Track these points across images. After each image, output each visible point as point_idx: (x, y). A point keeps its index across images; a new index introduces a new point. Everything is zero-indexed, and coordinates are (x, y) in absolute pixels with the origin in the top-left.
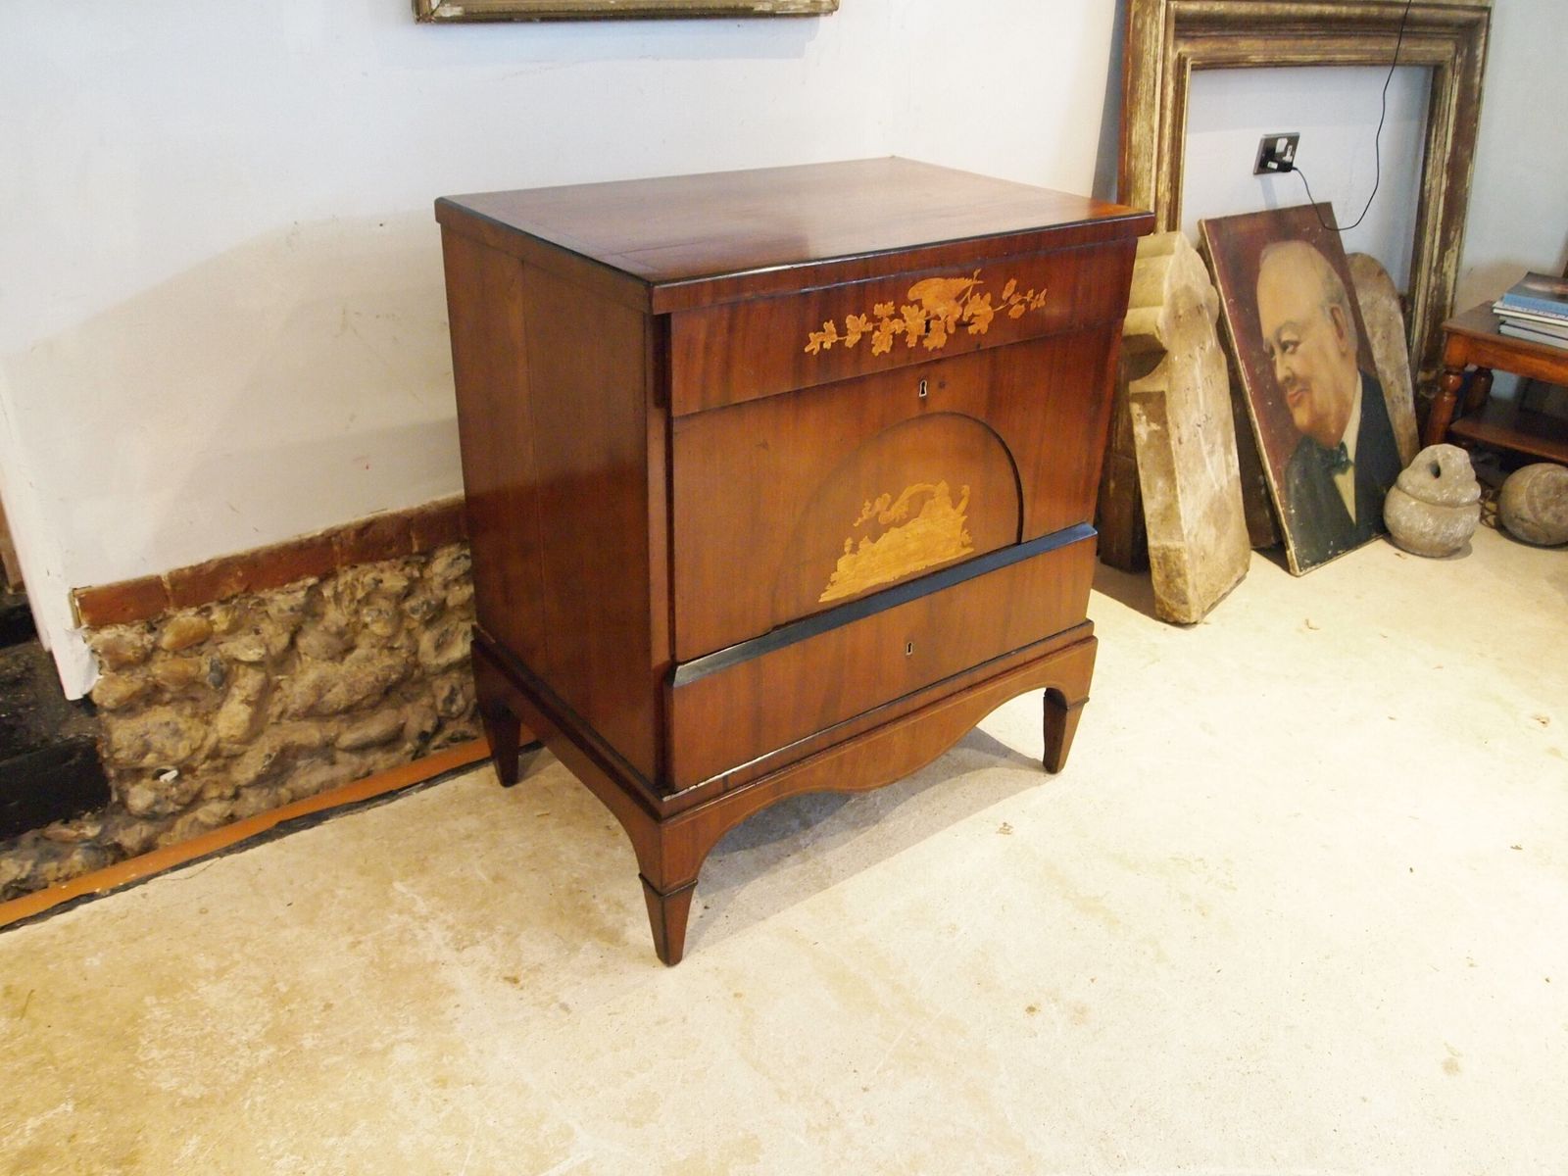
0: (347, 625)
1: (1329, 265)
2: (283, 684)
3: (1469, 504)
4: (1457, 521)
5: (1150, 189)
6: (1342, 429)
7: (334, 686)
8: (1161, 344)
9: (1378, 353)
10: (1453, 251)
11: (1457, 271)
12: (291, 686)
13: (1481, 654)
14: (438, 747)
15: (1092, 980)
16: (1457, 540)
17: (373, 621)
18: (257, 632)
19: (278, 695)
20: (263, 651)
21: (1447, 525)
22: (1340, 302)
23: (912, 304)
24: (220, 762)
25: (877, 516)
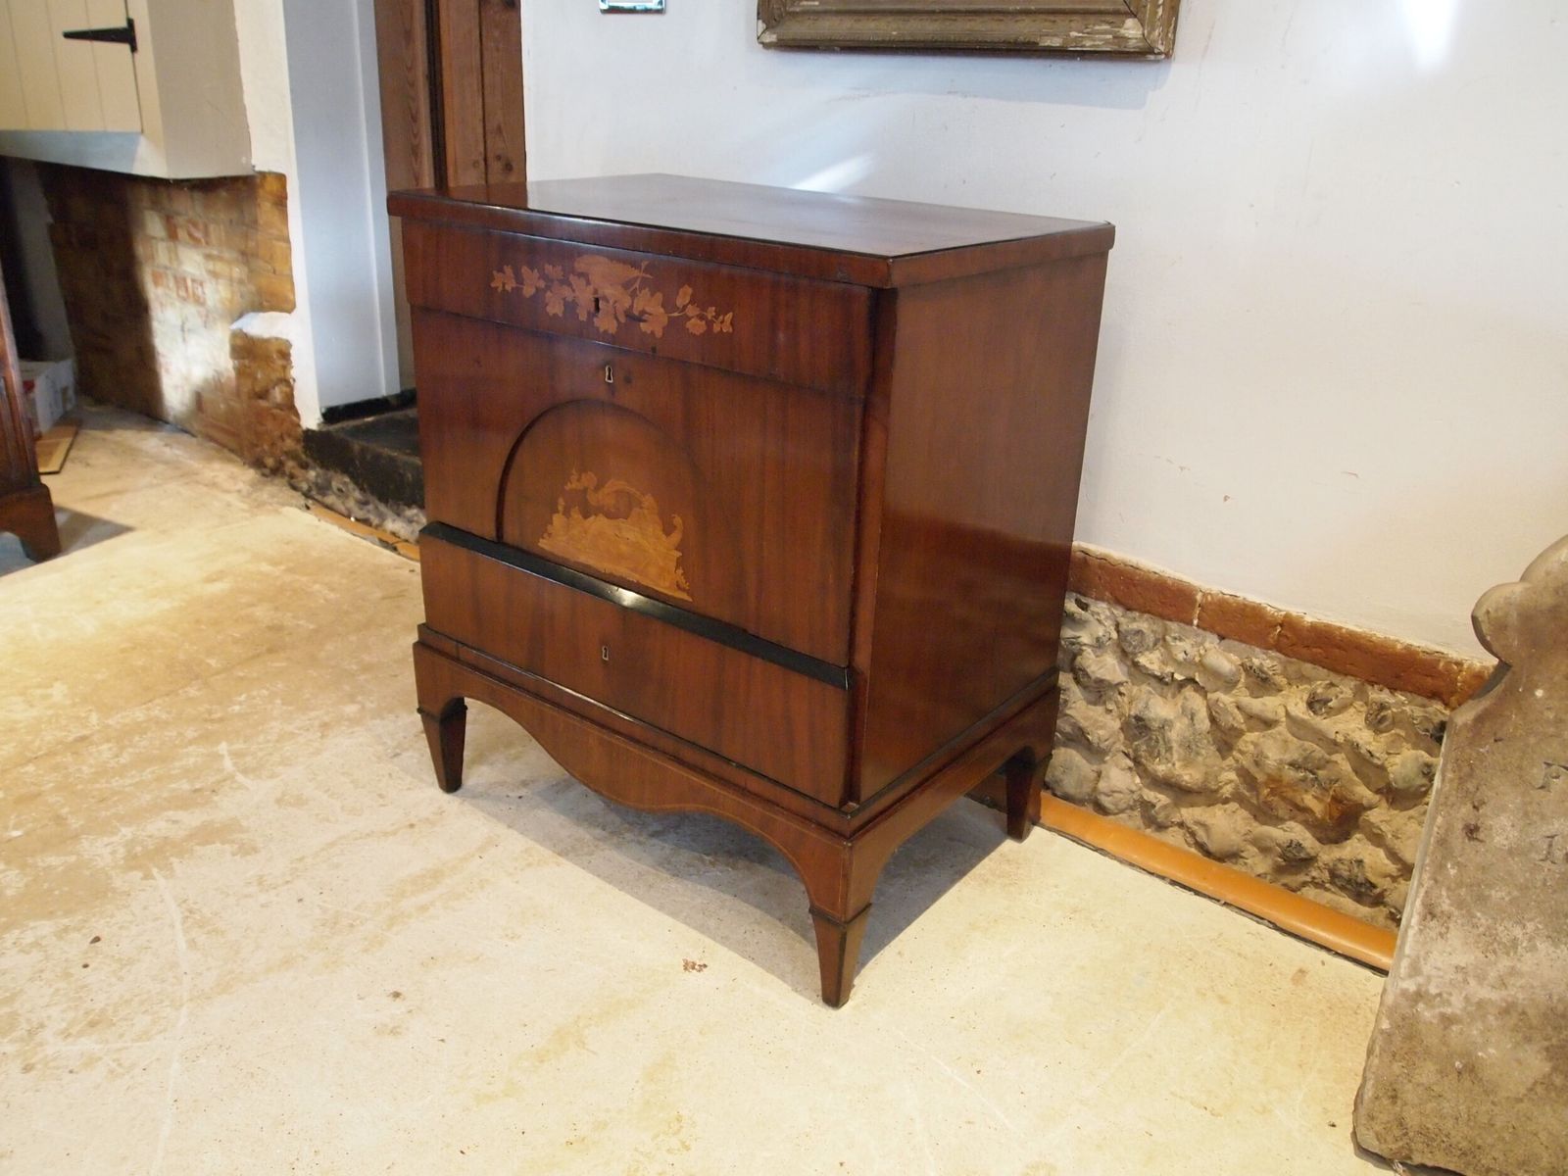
23: (581, 275)
25: (585, 490)
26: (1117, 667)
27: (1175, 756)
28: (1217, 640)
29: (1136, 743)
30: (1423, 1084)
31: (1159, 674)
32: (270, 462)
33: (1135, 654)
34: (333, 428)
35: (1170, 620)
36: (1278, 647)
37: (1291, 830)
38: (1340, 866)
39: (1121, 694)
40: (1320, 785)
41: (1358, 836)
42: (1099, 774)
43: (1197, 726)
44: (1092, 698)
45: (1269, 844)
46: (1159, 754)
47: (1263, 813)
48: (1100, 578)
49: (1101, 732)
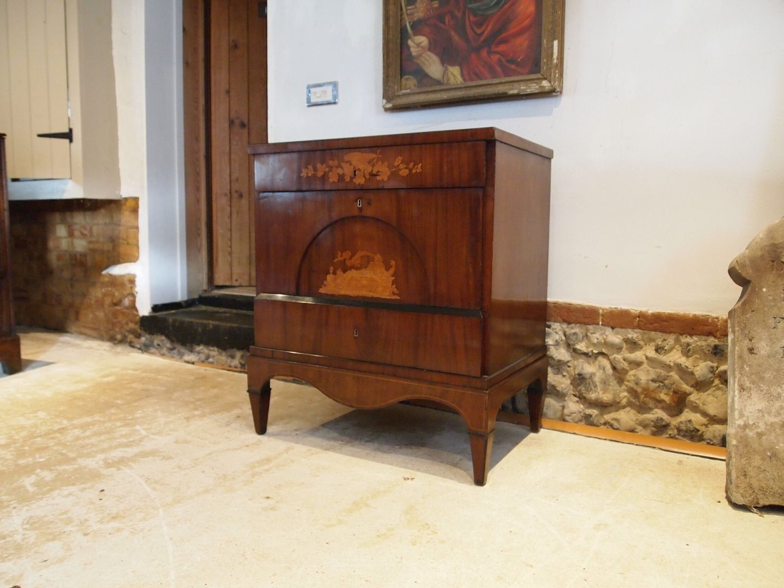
23: (347, 162)
25: (345, 260)
26: (566, 354)
27: (599, 389)
28: (611, 330)
29: (579, 388)
30: (756, 466)
31: (586, 351)
32: (119, 337)
33: (574, 345)
34: (156, 314)
35: (589, 325)
36: (639, 327)
37: (657, 413)
38: (681, 425)
39: (569, 367)
40: (667, 387)
41: (686, 410)
42: (563, 407)
43: (607, 372)
44: (556, 371)
45: (647, 422)
46: (591, 389)
47: (642, 408)
48: (555, 312)
49: (563, 386)
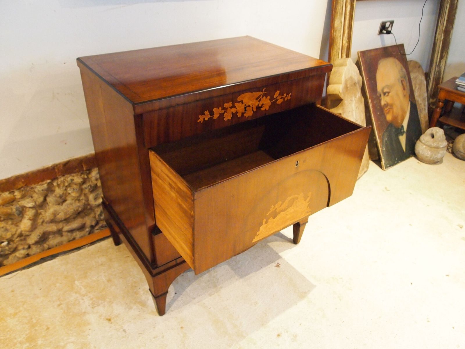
0: (63, 194)
1: (401, 65)
2: (42, 213)
3: (443, 148)
4: (438, 153)
5: (340, 43)
6: (403, 120)
7: (60, 213)
8: (340, 97)
9: (416, 94)
10: (444, 60)
11: (445, 66)
12: (45, 213)
13: (443, 201)
14: (97, 230)
15: (300, 324)
16: (438, 159)
17: (72, 192)
18: (32, 197)
19: (41, 216)
20: (33, 204)
21: (435, 155)
22: (405, 78)
23: (239, 102)
24: (23, 238)
